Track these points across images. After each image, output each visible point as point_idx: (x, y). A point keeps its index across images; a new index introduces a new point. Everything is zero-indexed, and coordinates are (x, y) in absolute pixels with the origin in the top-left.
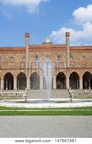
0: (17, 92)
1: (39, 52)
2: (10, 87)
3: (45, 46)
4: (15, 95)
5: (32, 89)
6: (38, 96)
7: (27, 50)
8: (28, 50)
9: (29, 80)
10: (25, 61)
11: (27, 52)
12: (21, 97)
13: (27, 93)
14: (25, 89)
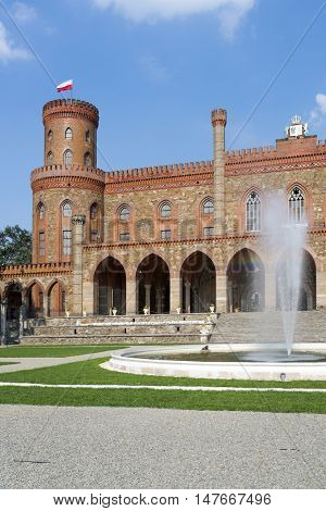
0: (182, 322)
1: (263, 176)
2: (159, 305)
3: (285, 150)
4: (172, 331)
5: (236, 310)
6: (255, 335)
7: (219, 171)
8: (223, 170)
9: (225, 277)
10: (211, 210)
11: (219, 180)
12: (193, 337)
13: (214, 325)
14: (209, 311)
